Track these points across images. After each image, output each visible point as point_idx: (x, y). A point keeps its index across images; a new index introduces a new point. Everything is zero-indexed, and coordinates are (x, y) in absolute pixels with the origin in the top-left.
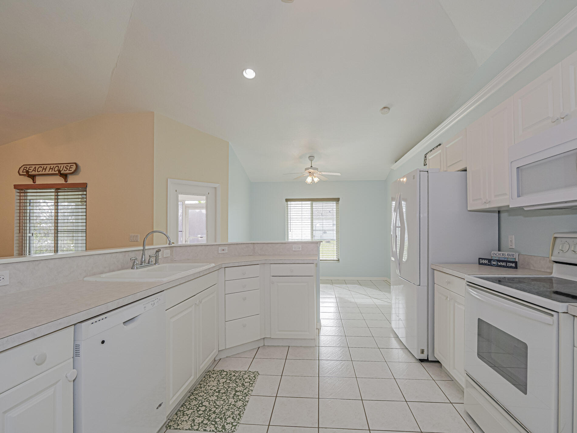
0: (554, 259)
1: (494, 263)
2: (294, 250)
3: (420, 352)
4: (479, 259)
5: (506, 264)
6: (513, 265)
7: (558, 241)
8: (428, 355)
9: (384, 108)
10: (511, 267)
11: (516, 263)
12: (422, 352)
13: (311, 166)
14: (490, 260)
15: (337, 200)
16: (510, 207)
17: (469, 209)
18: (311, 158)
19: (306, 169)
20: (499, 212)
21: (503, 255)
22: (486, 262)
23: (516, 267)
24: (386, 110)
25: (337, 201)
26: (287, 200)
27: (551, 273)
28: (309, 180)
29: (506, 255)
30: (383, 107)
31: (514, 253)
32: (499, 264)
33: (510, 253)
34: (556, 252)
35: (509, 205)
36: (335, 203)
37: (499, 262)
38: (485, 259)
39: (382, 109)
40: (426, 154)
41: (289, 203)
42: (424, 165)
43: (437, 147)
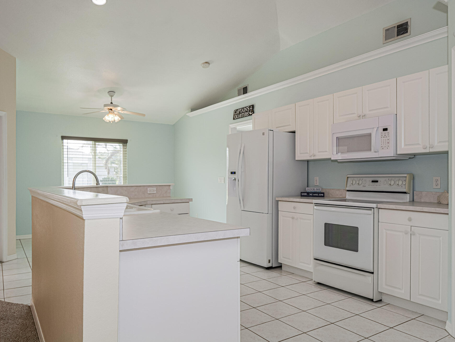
0: (347, 189)
1: (311, 194)
2: (148, 192)
4: (301, 192)
5: (318, 195)
6: (322, 195)
7: (349, 179)
8: (272, 264)
9: (206, 63)
10: (321, 196)
11: (324, 193)
12: (269, 262)
13: (111, 103)
14: (308, 193)
15: (124, 142)
16: (332, 159)
17: (296, 159)
18: (111, 93)
19: (105, 105)
20: (308, 161)
21: (313, 189)
22: (306, 194)
24: (207, 64)
25: (124, 143)
26: (63, 138)
27: (345, 198)
28: (110, 118)
29: (315, 189)
30: (205, 62)
31: (320, 188)
32: (314, 195)
33: (318, 188)
34: (348, 185)
35: (331, 158)
36: (121, 145)
37: (314, 194)
38: (305, 193)
39: (204, 63)
40: (236, 110)
41: (65, 141)
42: (234, 119)
43: (250, 106)
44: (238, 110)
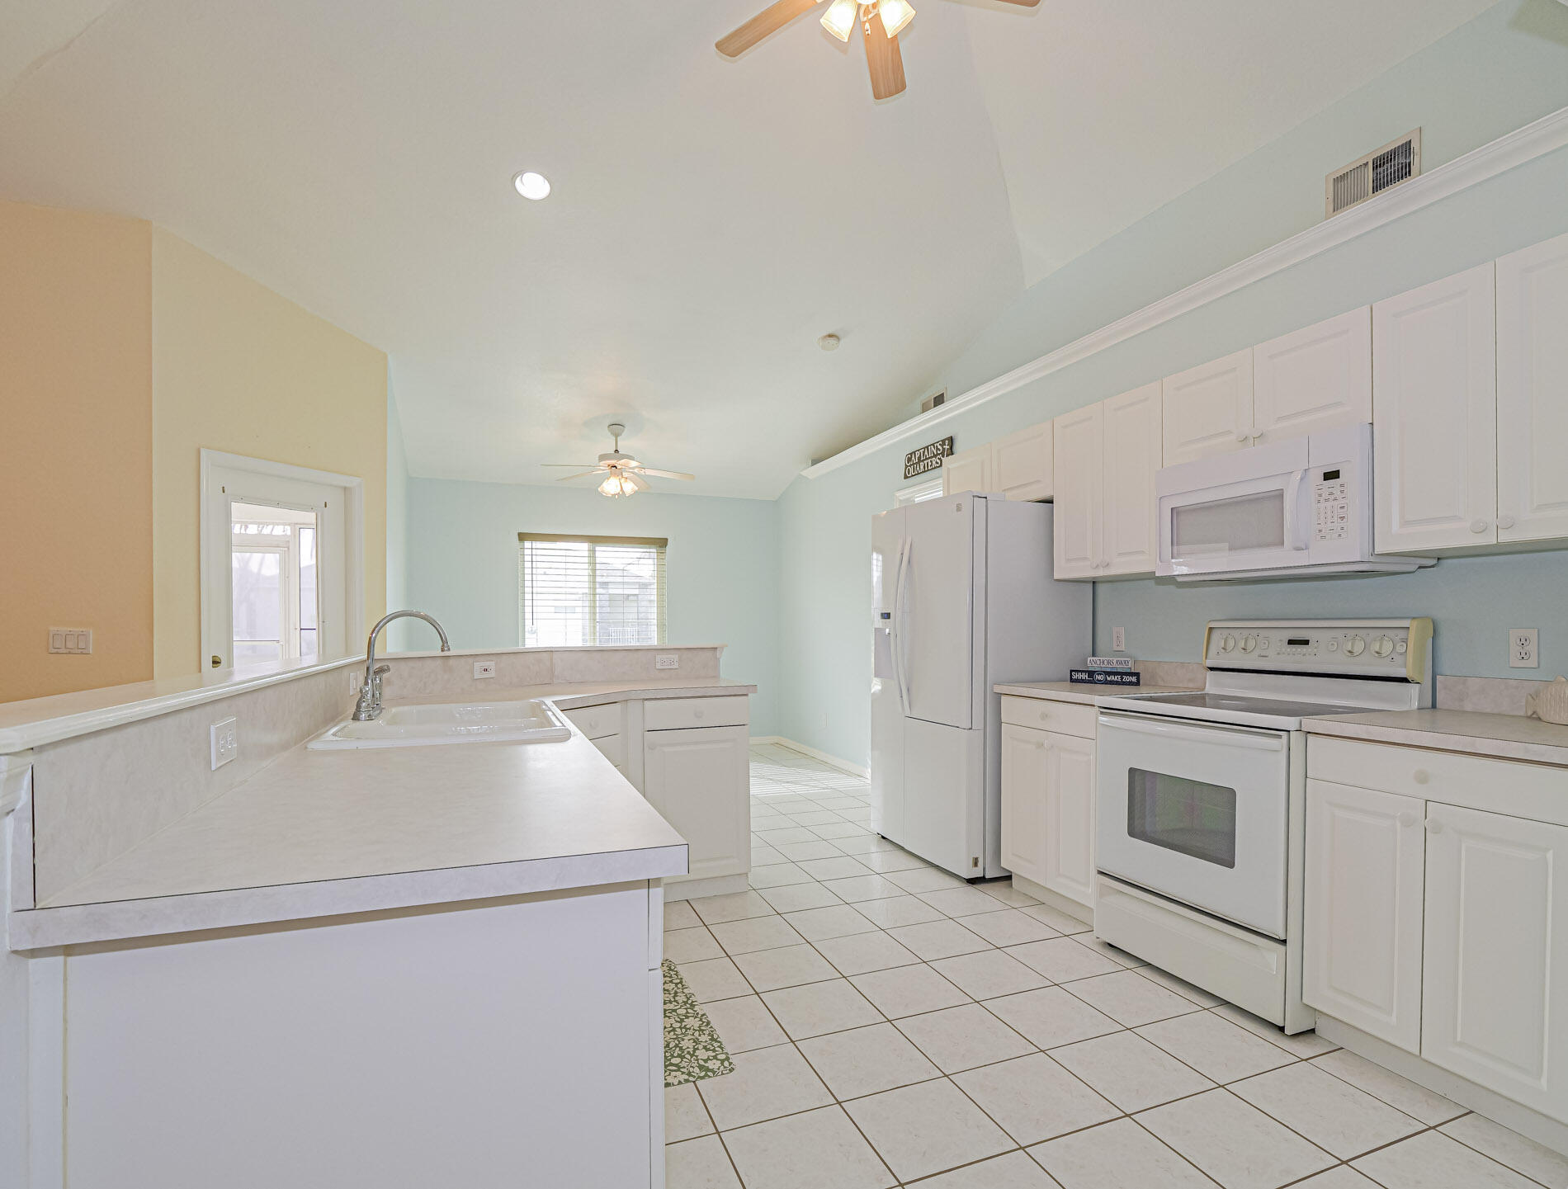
0: (1210, 663)
1: (1099, 677)
2: (658, 666)
3: (971, 862)
4: (1071, 671)
5: (1122, 678)
6: (1134, 679)
7: (1216, 635)
8: (984, 869)
9: (830, 336)
10: (1130, 683)
11: (1137, 675)
12: (976, 864)
13: (616, 451)
14: (1091, 673)
15: (662, 543)
16: (1157, 575)
17: (1056, 577)
18: (616, 427)
19: (602, 457)
20: (1094, 582)
21: (1108, 663)
22: (1085, 676)
23: (1138, 683)
24: (832, 341)
25: (660, 547)
26: (522, 537)
27: (1204, 689)
28: (611, 486)
29: (1115, 662)
30: (828, 333)
31: (1128, 659)
32: (1109, 679)
33: (1122, 659)
34: (1213, 649)
35: (1155, 572)
36: (654, 550)
37: (1109, 676)
38: (1082, 671)
39: (825, 337)
40: (911, 454)
41: (527, 544)
42: (906, 477)
43: (943, 441)
44: (914, 452)
